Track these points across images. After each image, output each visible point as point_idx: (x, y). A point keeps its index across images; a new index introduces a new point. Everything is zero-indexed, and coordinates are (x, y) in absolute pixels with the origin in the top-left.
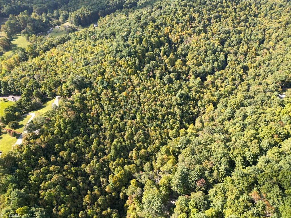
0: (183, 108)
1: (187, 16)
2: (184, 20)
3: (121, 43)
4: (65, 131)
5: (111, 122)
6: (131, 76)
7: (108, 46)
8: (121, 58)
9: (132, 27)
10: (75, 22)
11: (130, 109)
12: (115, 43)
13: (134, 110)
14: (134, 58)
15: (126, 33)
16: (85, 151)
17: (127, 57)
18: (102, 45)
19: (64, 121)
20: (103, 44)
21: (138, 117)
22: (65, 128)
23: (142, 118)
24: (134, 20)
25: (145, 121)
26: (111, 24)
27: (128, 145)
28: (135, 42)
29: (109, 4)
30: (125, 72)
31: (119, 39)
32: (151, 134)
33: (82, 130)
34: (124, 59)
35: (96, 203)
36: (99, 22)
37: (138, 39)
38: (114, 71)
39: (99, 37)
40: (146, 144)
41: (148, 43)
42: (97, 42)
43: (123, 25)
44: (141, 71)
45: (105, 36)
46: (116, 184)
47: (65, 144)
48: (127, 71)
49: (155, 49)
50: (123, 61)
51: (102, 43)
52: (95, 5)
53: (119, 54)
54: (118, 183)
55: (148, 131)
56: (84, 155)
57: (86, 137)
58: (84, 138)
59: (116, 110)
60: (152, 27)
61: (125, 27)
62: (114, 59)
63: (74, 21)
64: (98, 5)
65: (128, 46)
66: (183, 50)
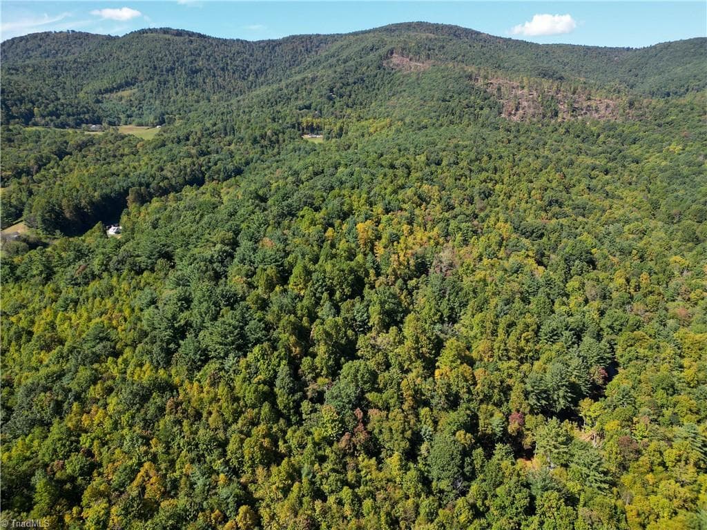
1: (410, 191)
3: (198, 289)
6: (260, 471)
7: (137, 304)
8: (194, 367)
9: (243, 226)
10: (44, 221)
12: (169, 293)
14: (266, 356)
15: (219, 246)
17: (231, 355)
18: (109, 303)
20: (116, 294)
24: (246, 204)
26: (161, 222)
28: (260, 280)
29: (164, 173)
30: (224, 454)
31: (187, 271)
34: (212, 367)
36: (124, 218)
37: (271, 270)
38: (154, 459)
39: (105, 267)
42: (94, 286)
43: (206, 219)
45: (130, 260)
48: (231, 447)
50: (206, 383)
51: (111, 291)
52: (118, 175)
53: (187, 345)
60: (313, 223)
61: (212, 226)
62: (161, 372)
63: (39, 219)
64: (127, 175)
65: (232, 301)
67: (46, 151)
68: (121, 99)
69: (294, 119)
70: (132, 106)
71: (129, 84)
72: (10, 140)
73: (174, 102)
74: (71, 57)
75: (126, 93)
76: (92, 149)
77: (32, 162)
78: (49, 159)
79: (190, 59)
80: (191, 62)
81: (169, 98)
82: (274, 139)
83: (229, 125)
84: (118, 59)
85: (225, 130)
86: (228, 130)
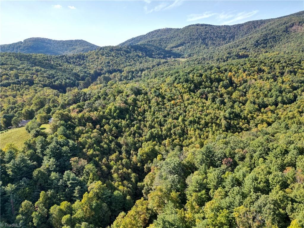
0: (231, 122)
1: (256, 68)
2: (251, 70)
4: (114, 114)
5: (154, 117)
6: (184, 94)
8: (178, 83)
11: (175, 113)
13: (178, 113)
14: (191, 83)
16: (125, 130)
17: (184, 83)
19: (115, 107)
21: (180, 119)
22: (115, 112)
23: (184, 120)
25: (186, 123)
27: (164, 134)
28: (195, 76)
30: (179, 91)
32: (189, 133)
33: (127, 116)
35: (120, 161)
40: (182, 138)
41: (207, 78)
44: (194, 92)
46: (143, 156)
47: (111, 121)
48: (181, 91)
49: (214, 83)
50: (179, 85)
54: (144, 155)
55: (187, 130)
56: (124, 133)
57: (129, 122)
58: (127, 122)
59: (161, 111)
60: (216, 70)
66: (245, 88)
67: (155, 64)
68: (178, 50)
69: (236, 53)
70: (181, 52)
71: (181, 45)
72: (146, 61)
73: (195, 50)
74: (165, 37)
75: (180, 48)
76: (167, 64)
77: (151, 66)
78: (155, 66)
79: (204, 34)
80: (204, 35)
81: (194, 48)
82: (225, 59)
83: (212, 56)
84: (179, 36)
85: (210, 58)
86: (211, 58)
